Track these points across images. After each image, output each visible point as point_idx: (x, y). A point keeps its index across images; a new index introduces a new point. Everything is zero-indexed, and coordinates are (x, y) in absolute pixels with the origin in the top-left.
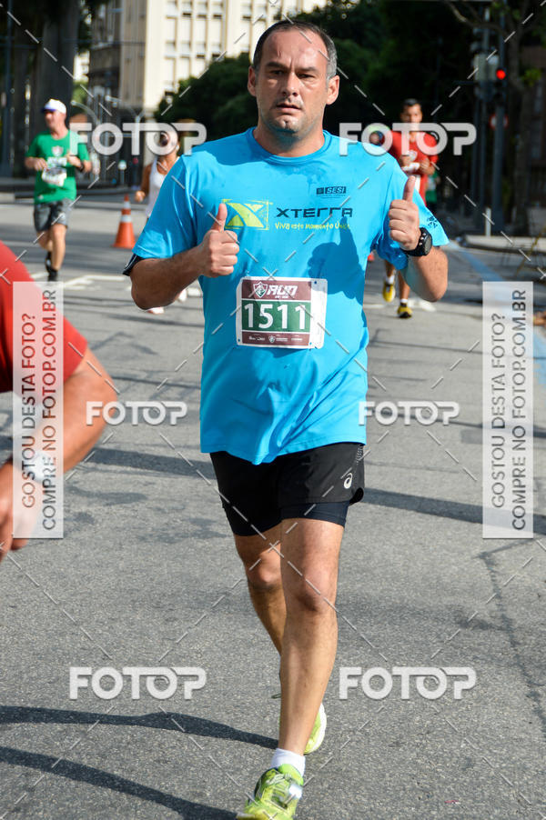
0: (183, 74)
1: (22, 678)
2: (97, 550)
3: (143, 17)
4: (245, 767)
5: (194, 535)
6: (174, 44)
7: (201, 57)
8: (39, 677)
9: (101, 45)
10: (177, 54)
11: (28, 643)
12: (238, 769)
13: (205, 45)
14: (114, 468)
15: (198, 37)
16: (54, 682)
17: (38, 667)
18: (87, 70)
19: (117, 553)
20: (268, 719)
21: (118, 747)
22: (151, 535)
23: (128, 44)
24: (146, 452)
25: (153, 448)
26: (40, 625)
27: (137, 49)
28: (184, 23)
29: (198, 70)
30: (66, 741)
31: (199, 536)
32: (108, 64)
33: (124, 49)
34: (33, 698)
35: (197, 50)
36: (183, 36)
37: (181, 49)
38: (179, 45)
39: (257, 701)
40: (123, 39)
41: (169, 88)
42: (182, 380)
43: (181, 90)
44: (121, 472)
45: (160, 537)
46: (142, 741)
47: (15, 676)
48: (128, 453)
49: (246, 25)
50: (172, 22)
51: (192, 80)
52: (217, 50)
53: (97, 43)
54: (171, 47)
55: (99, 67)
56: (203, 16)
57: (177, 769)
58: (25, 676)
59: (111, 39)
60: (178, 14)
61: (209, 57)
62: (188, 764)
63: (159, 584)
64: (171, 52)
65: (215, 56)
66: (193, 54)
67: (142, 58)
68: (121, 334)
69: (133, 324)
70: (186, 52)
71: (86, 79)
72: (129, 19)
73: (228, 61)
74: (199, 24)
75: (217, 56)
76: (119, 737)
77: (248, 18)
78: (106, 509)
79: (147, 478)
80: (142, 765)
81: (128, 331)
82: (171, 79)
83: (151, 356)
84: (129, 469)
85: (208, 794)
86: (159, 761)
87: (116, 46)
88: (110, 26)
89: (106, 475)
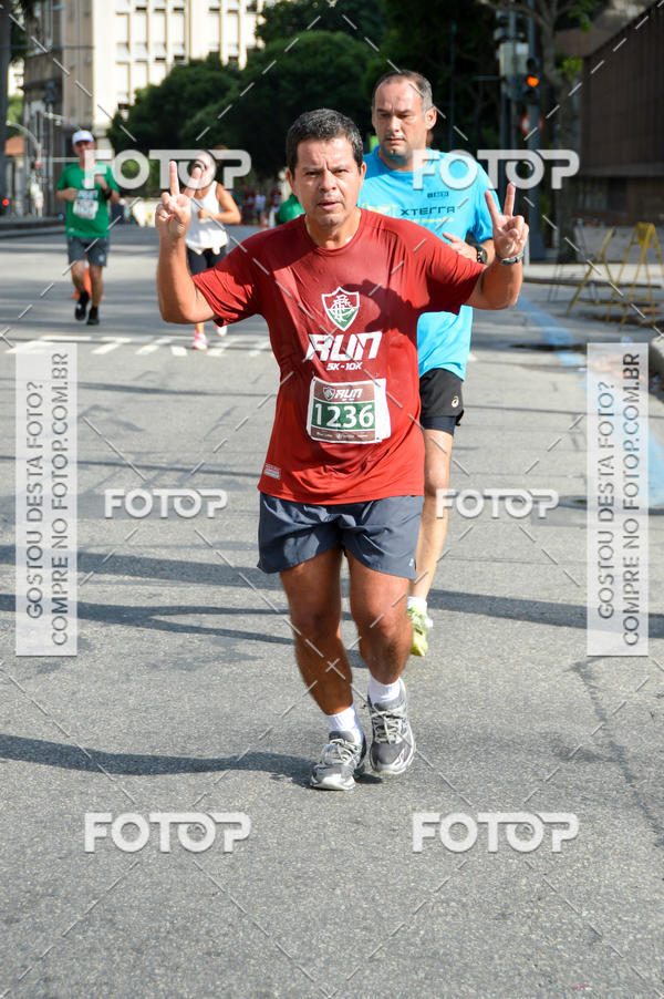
0: (140, 82)
1: (24, 854)
2: (99, 684)
3: (88, 15)
4: (318, 956)
5: (217, 658)
6: (127, 45)
7: (160, 60)
8: (44, 853)
9: (37, 51)
10: (131, 59)
11: (27, 807)
12: (309, 959)
13: (165, 45)
14: (107, 577)
15: (156, 36)
16: (66, 857)
17: (43, 839)
18: (21, 82)
19: (125, 686)
20: (338, 892)
21: (157, 938)
22: (164, 662)
23: (72, 48)
24: (145, 556)
25: (153, 550)
26: (39, 784)
27: (82, 52)
28: (138, 19)
29: (158, 75)
30: (90, 933)
31: (223, 659)
32: (48, 74)
33: (66, 54)
34: (41, 880)
35: (156, 51)
36: (138, 36)
37: (137, 52)
38: (132, 46)
39: (322, 869)
40: (64, 43)
41: (124, 100)
42: (178, 462)
43: (138, 101)
44: (117, 583)
45: (175, 663)
46: (185, 928)
47: (16, 851)
48: (122, 557)
49: (214, 18)
50: (124, 18)
51: (152, 89)
52: (180, 52)
53: (32, 49)
54: (124, 49)
55: (36, 78)
56: (161, 10)
57: (233, 963)
58: (29, 851)
59: (49, 43)
60: (131, 9)
61: (170, 60)
62: (246, 956)
63: (182, 723)
64: (123, 56)
65: (177, 58)
66: (151, 59)
67: (89, 64)
68: (96, 408)
69: (109, 394)
70: (143, 56)
71: (21, 93)
72: (71, 18)
73: (194, 63)
74: (156, 21)
75: (182, 58)
76: (156, 925)
77: (216, 10)
78: (104, 630)
79: (151, 589)
80: (189, 960)
81: (105, 404)
82: (125, 89)
83: (136, 433)
84: (126, 578)
85: (276, 994)
86: (209, 954)
87: (57, 51)
88: (48, 27)
89: (100, 588)
